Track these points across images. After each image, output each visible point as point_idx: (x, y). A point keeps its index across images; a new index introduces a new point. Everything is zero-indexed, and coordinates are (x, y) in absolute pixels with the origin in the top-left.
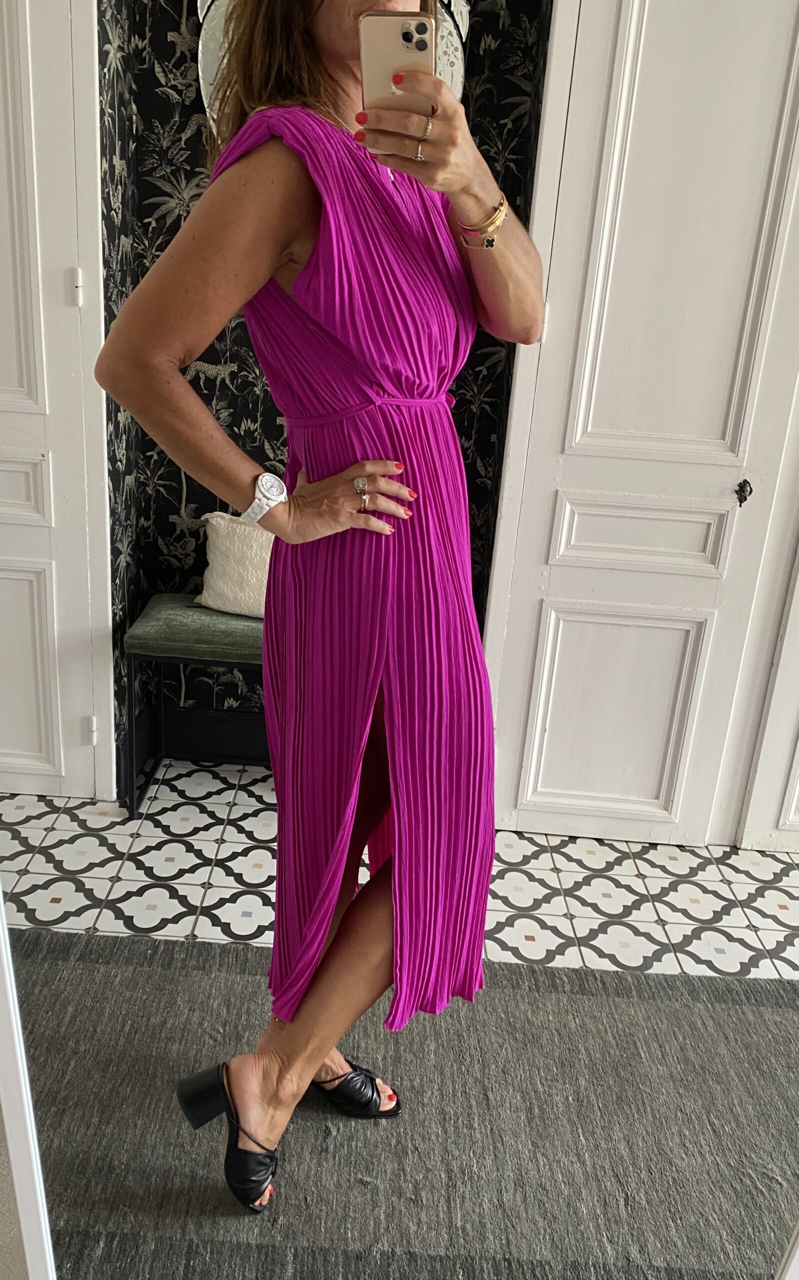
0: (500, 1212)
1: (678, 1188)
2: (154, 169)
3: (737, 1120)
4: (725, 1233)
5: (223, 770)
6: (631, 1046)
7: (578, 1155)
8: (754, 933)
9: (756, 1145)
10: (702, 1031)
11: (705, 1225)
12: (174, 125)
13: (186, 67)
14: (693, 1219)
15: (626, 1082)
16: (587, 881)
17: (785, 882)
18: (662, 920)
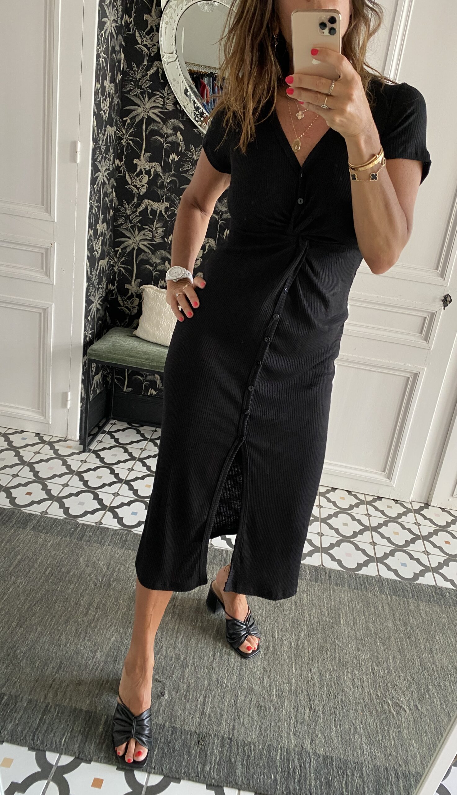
0: (233, 708)
1: (343, 706)
2: (131, 90)
3: (389, 669)
4: (364, 738)
5: (143, 430)
6: (337, 616)
7: (289, 679)
8: (426, 556)
9: (396, 685)
10: (381, 611)
11: (354, 731)
12: (144, 66)
13: (153, 35)
14: (347, 727)
15: (328, 637)
16: (336, 515)
17: (452, 528)
18: (374, 542)
